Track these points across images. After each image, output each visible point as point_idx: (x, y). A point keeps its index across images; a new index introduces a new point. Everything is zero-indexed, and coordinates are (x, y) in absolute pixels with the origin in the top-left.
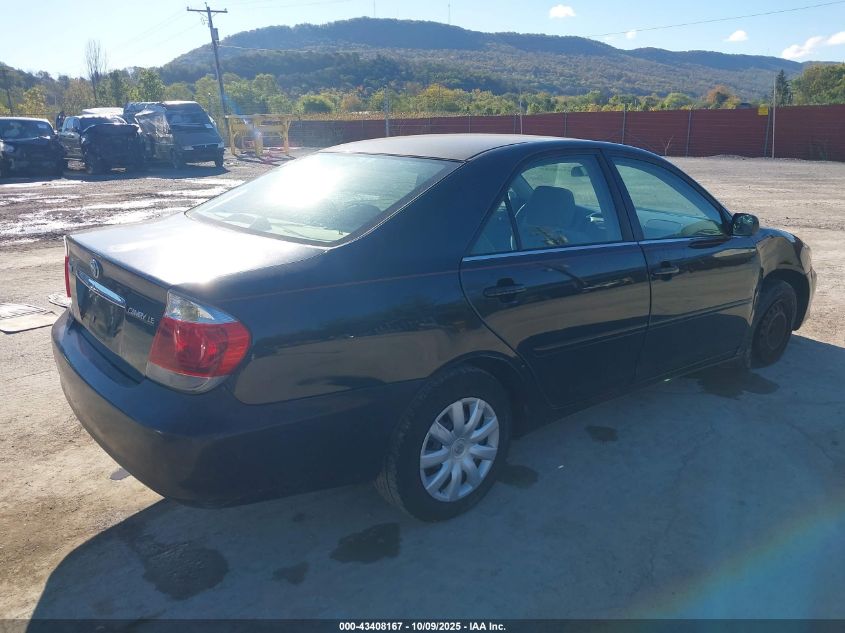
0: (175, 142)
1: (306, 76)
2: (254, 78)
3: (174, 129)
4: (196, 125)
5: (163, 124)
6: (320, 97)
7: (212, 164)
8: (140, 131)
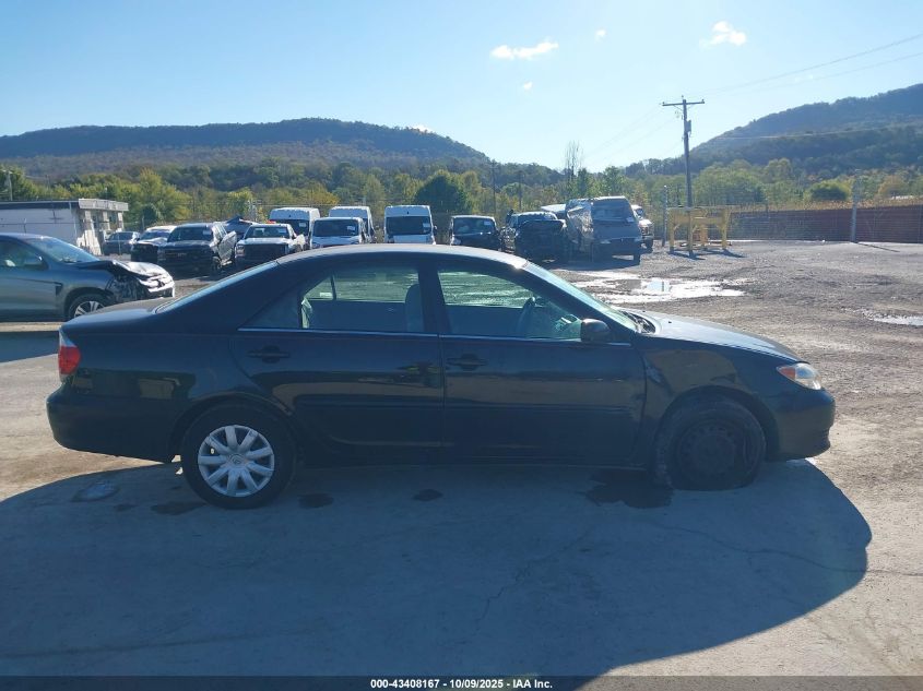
0: (595, 236)
1: (839, 157)
2: (766, 164)
3: (596, 223)
4: (618, 219)
5: (587, 219)
6: (833, 182)
7: (631, 257)
8: (565, 226)
